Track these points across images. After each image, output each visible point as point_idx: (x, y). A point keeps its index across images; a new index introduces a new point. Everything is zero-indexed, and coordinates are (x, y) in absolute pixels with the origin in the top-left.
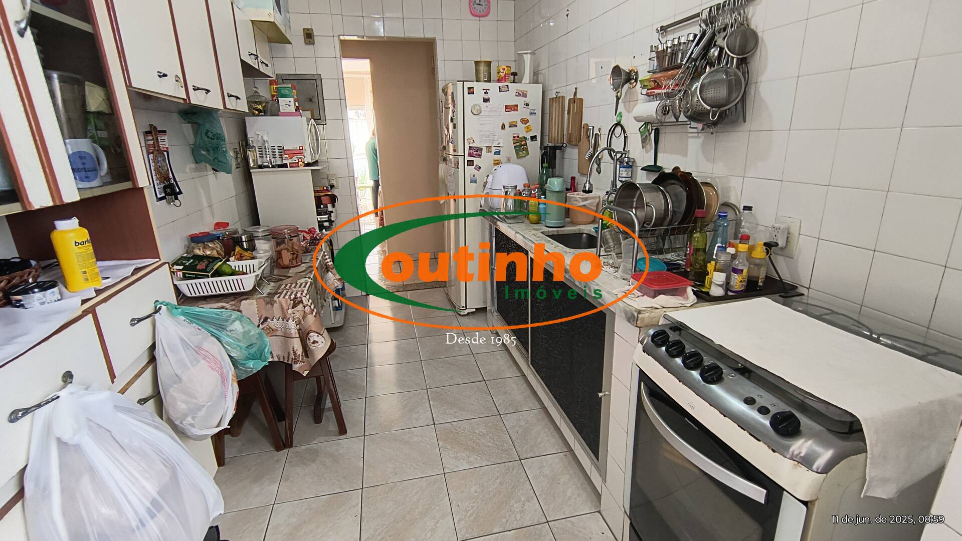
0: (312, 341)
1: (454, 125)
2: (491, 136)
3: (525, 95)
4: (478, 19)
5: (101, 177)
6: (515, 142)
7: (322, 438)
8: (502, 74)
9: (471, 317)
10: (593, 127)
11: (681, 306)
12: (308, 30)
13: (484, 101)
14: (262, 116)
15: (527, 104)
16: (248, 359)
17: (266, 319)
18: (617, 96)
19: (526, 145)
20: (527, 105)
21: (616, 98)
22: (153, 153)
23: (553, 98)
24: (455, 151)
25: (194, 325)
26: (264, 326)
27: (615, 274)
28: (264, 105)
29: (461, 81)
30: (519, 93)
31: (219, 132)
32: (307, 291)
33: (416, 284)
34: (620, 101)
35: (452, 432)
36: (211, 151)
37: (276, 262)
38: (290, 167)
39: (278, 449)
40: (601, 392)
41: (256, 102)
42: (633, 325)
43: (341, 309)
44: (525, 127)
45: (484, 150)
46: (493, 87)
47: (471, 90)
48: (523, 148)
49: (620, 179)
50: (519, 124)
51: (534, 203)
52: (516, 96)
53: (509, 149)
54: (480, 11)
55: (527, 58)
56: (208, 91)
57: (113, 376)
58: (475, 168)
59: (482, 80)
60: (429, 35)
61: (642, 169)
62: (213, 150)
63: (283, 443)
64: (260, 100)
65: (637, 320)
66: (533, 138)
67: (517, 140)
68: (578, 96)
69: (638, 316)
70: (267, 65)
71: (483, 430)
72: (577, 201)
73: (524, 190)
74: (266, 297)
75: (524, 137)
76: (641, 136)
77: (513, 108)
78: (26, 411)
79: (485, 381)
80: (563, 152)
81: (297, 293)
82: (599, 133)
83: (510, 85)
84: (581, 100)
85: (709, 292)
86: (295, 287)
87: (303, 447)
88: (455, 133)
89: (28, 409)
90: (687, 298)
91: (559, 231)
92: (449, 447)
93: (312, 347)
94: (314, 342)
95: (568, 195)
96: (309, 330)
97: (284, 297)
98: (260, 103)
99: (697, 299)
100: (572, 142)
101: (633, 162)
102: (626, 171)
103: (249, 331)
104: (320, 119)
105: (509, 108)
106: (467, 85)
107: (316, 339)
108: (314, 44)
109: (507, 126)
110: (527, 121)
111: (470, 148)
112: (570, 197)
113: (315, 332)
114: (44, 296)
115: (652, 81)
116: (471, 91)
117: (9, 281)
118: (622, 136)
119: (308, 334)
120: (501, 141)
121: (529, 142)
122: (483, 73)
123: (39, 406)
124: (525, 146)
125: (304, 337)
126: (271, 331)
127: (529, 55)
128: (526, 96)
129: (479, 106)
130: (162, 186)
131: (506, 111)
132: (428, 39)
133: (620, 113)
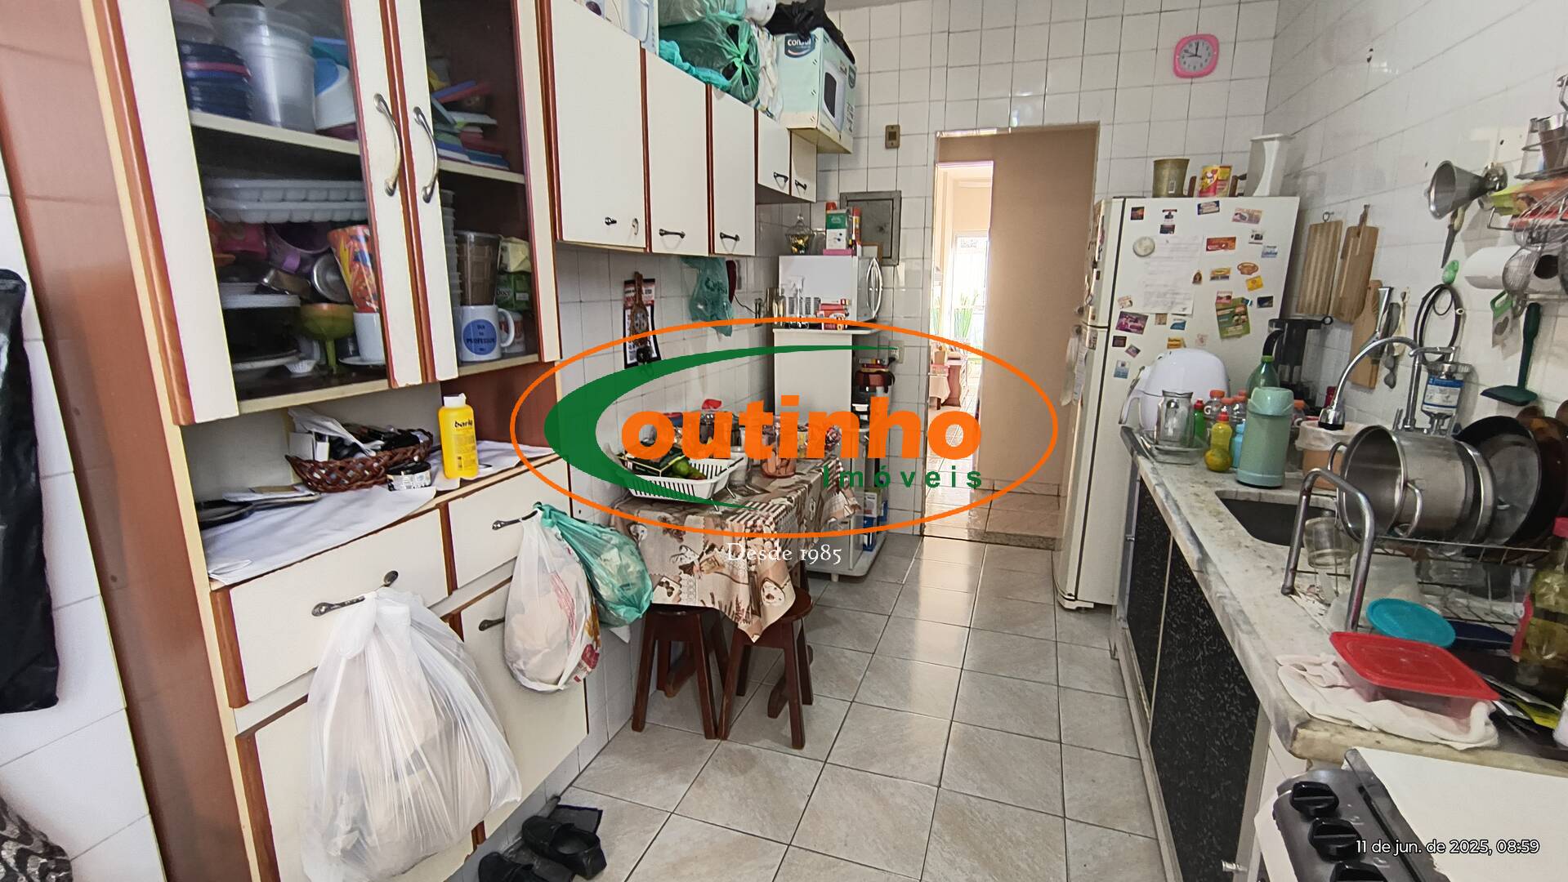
0: (766, 594)
1: (1098, 273)
2: (1168, 296)
3: (1254, 218)
4: (1189, 80)
5: (503, 349)
6: (1221, 307)
7: (767, 743)
8: (1209, 181)
9: (1083, 616)
10: (1391, 290)
11: (1437, 743)
12: (892, 127)
13: (1161, 232)
14: (802, 254)
15: (1257, 235)
16: (620, 603)
17: (712, 547)
18: (1451, 227)
19: (1245, 313)
20: (1258, 237)
21: (1447, 230)
22: (631, 308)
23: (1316, 225)
24: (1093, 318)
25: (565, 542)
26: (709, 556)
27: (1319, 619)
28: (806, 238)
29: (1120, 197)
30: (1241, 216)
31: (721, 281)
32: (774, 519)
33: (1007, 534)
34: (1458, 236)
35: (964, 814)
36: (709, 306)
37: (755, 468)
38: (825, 328)
39: (708, 736)
40: (1232, 860)
41: (797, 236)
42: (1284, 746)
43: (871, 550)
44: (1247, 281)
45: (1151, 320)
46: (1186, 207)
47: (1139, 212)
48: (1237, 320)
49: (1425, 408)
50: (1235, 274)
51: (1221, 432)
52: (1235, 220)
53: (1205, 318)
54: (1195, 67)
55: (1272, 150)
56: (682, 235)
57: (452, 586)
58: (1127, 351)
59: (1164, 193)
60: (1086, 118)
61: (1485, 393)
62: (712, 304)
63: (716, 729)
64: (802, 232)
65: (1294, 738)
66: (1264, 302)
67: (1224, 304)
68: (1370, 223)
69: (1296, 732)
70: (805, 187)
71: (1019, 833)
72: (1321, 439)
73: (1209, 403)
74: (720, 516)
75: (1243, 299)
76: (1495, 318)
77: (1228, 243)
78: (330, 607)
79: (1061, 743)
80: (1324, 335)
81: (758, 518)
82: (1401, 303)
83: (1222, 200)
84: (1374, 231)
85: (1550, 731)
86: (762, 509)
87: (739, 746)
88: (1099, 288)
89: (332, 605)
90: (1468, 727)
91: (1263, 497)
92: (947, 838)
93: (765, 602)
94: (769, 597)
95: (1304, 424)
96: (765, 576)
97: (739, 522)
98: (800, 237)
99: (1500, 737)
100: (1343, 315)
101: (1467, 375)
102: (1441, 391)
103: (627, 566)
104: (891, 257)
105: (1213, 244)
106: (1131, 203)
107: (773, 593)
108: (897, 147)
109: (1206, 277)
110: (1254, 268)
111: (1122, 315)
112: (1305, 429)
113: (771, 581)
114: (412, 479)
115: (1523, 198)
116: (1137, 214)
117: (391, 458)
118: (1453, 313)
119: (764, 582)
120: (1189, 305)
121: (1253, 309)
122: (1169, 180)
123: (343, 605)
124: (1243, 317)
125: (756, 585)
126: (716, 565)
127: (1276, 143)
128: (1257, 221)
129: (1152, 241)
130: (636, 349)
131: (1207, 250)
132: (1085, 125)
133: (1453, 263)
